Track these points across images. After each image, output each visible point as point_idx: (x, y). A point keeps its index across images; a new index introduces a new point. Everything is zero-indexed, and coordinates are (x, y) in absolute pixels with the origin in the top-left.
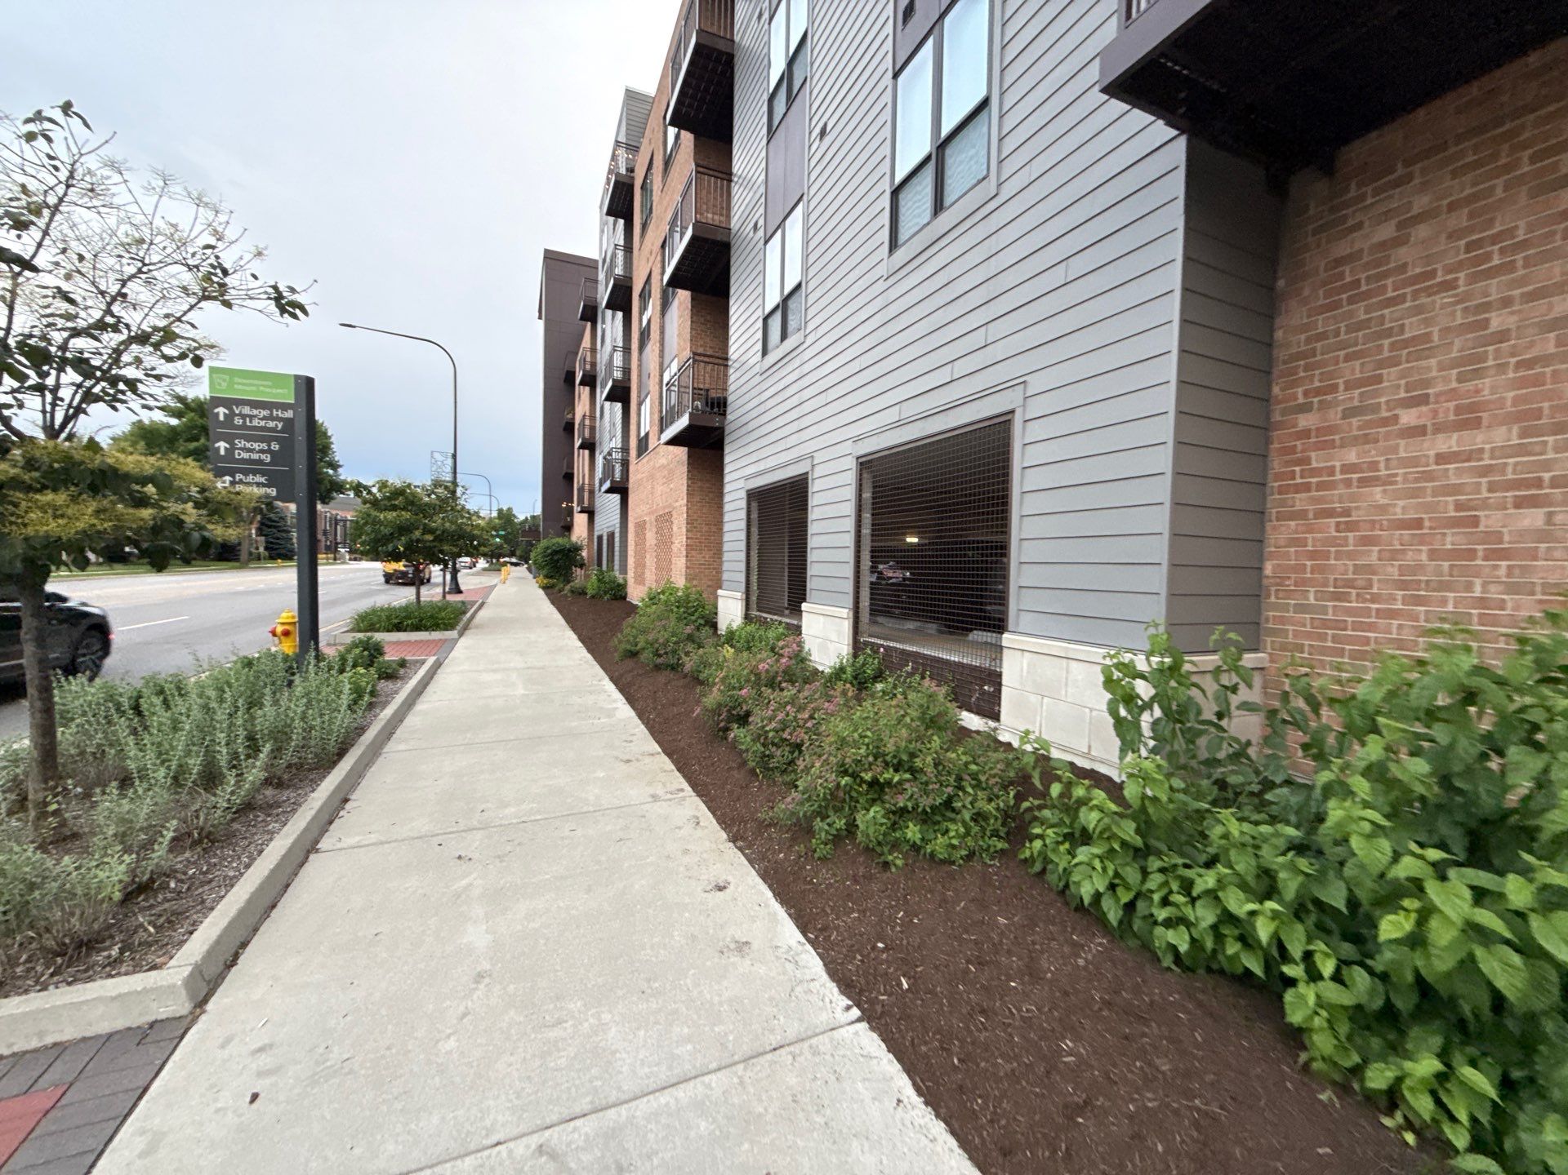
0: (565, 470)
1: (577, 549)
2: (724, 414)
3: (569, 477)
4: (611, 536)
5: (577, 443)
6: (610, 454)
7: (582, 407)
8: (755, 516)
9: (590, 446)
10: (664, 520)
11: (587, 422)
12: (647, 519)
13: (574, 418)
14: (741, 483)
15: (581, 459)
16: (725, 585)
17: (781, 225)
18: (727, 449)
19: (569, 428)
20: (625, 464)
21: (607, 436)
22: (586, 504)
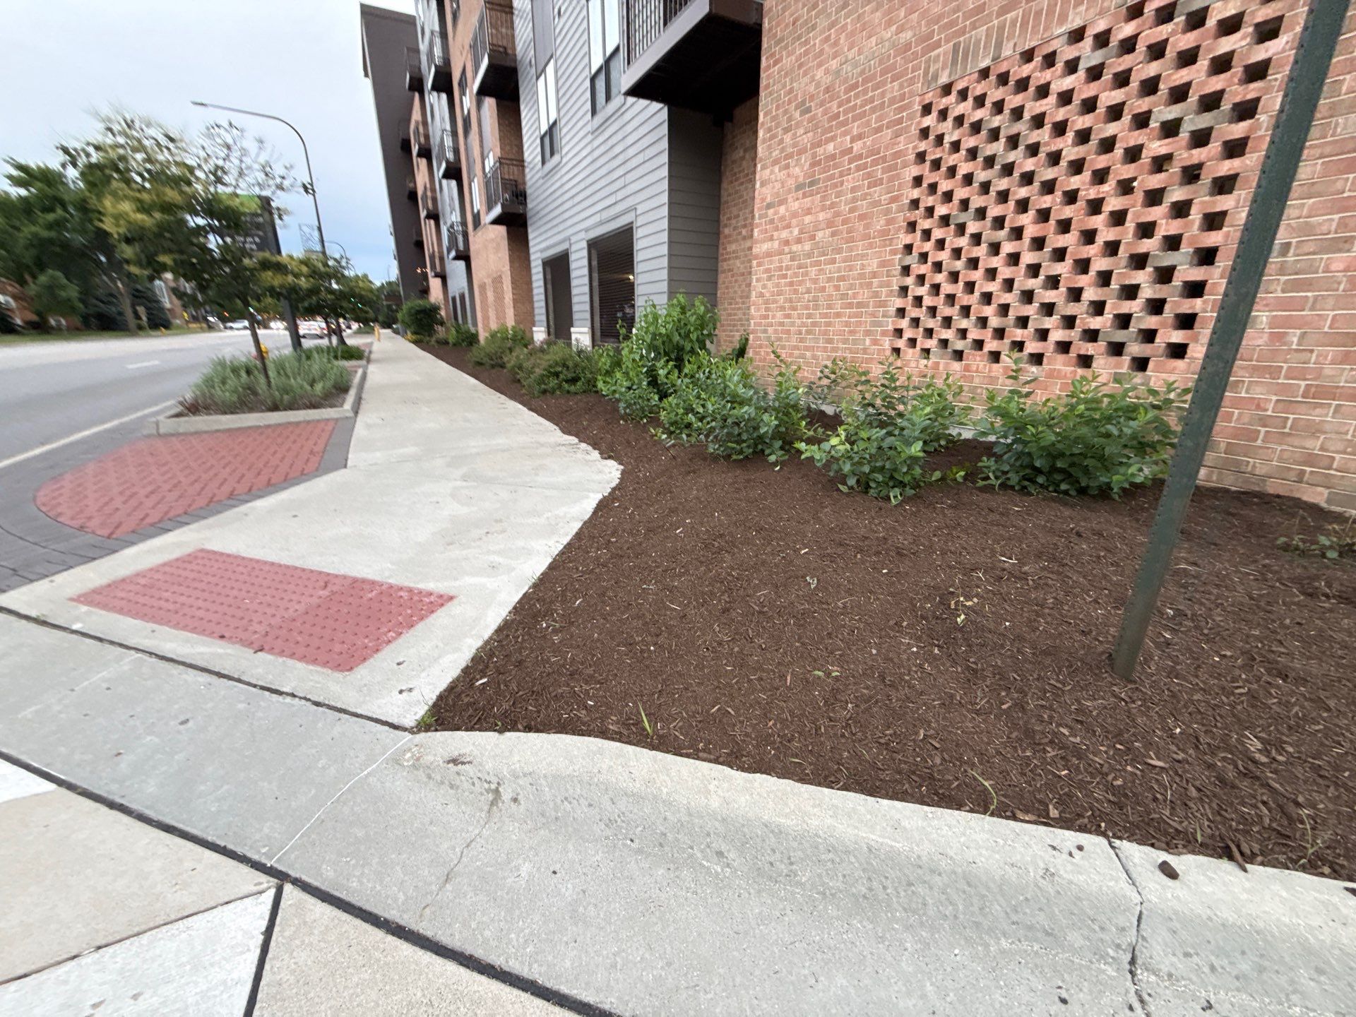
0: (415, 238)
1: (435, 309)
2: (525, 204)
3: (420, 245)
4: (462, 297)
5: (423, 214)
6: (452, 226)
7: (421, 178)
8: (549, 277)
9: (434, 216)
10: (497, 280)
11: (429, 194)
12: (486, 281)
13: (416, 187)
14: (539, 255)
15: (428, 228)
16: (537, 323)
17: (544, 70)
18: (530, 230)
19: (413, 196)
20: (465, 235)
21: (448, 209)
22: (438, 269)
